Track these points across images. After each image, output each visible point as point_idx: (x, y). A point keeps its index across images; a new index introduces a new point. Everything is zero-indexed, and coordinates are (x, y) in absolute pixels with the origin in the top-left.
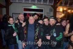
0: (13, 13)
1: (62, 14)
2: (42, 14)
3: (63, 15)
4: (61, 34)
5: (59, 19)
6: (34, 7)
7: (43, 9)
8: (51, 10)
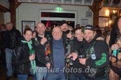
0: (22, 21)
1: (108, 21)
2: (74, 22)
3: (110, 22)
4: (104, 55)
5: (103, 29)
6: (59, 10)
7: (76, 13)
8: (88, 15)
